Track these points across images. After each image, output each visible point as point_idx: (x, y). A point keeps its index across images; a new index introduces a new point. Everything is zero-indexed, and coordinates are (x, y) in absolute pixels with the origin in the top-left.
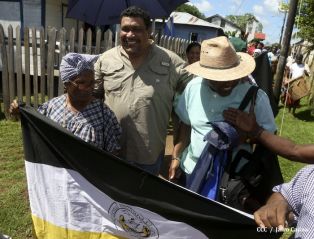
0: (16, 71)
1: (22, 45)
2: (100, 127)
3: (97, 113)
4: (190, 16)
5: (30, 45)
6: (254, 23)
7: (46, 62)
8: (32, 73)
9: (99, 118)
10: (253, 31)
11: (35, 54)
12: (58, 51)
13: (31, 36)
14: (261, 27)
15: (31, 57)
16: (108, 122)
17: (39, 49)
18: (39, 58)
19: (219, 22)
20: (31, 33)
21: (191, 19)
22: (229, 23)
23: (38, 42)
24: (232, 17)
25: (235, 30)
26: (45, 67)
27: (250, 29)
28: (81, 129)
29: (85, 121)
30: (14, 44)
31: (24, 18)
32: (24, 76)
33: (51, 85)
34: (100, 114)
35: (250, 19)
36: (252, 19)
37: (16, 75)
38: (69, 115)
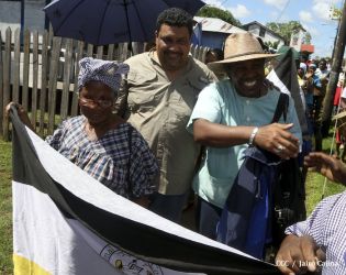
0: (12, 82)
1: (21, 50)
2: (124, 162)
3: (121, 141)
4: (223, 23)
5: (31, 51)
6: (301, 32)
7: (48, 72)
8: (31, 85)
9: (124, 149)
10: (299, 42)
11: (35, 62)
12: (62, 59)
13: (32, 41)
14: (309, 37)
15: (31, 66)
16: (136, 155)
17: (40, 57)
18: (40, 67)
19: (258, 31)
20: (32, 37)
21: (224, 27)
22: (269, 31)
23: (40, 48)
24: (273, 25)
25: (277, 40)
26: (46, 78)
27: (296, 40)
28: (95, 161)
29: (103, 150)
30: (12, 49)
31: (25, 20)
32: (21, 88)
33: (52, 99)
34: (126, 144)
35: (295, 28)
36: (297, 28)
37: (11, 86)
38: (86, 140)
